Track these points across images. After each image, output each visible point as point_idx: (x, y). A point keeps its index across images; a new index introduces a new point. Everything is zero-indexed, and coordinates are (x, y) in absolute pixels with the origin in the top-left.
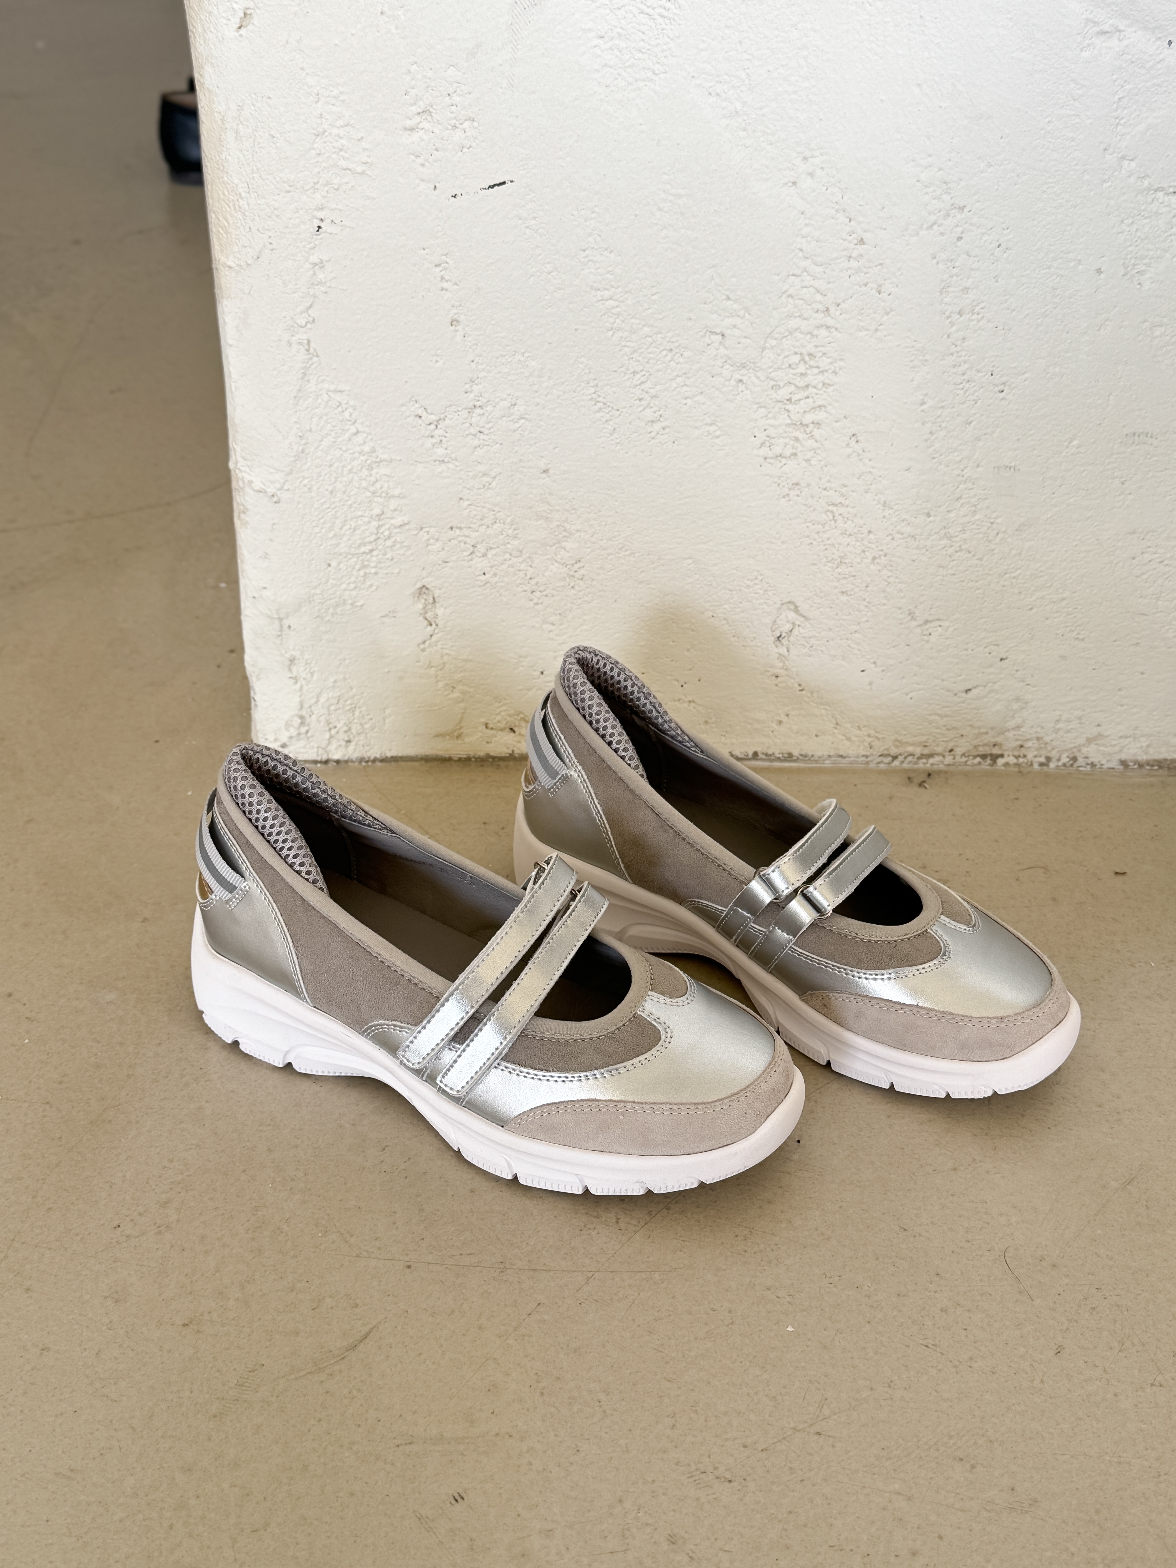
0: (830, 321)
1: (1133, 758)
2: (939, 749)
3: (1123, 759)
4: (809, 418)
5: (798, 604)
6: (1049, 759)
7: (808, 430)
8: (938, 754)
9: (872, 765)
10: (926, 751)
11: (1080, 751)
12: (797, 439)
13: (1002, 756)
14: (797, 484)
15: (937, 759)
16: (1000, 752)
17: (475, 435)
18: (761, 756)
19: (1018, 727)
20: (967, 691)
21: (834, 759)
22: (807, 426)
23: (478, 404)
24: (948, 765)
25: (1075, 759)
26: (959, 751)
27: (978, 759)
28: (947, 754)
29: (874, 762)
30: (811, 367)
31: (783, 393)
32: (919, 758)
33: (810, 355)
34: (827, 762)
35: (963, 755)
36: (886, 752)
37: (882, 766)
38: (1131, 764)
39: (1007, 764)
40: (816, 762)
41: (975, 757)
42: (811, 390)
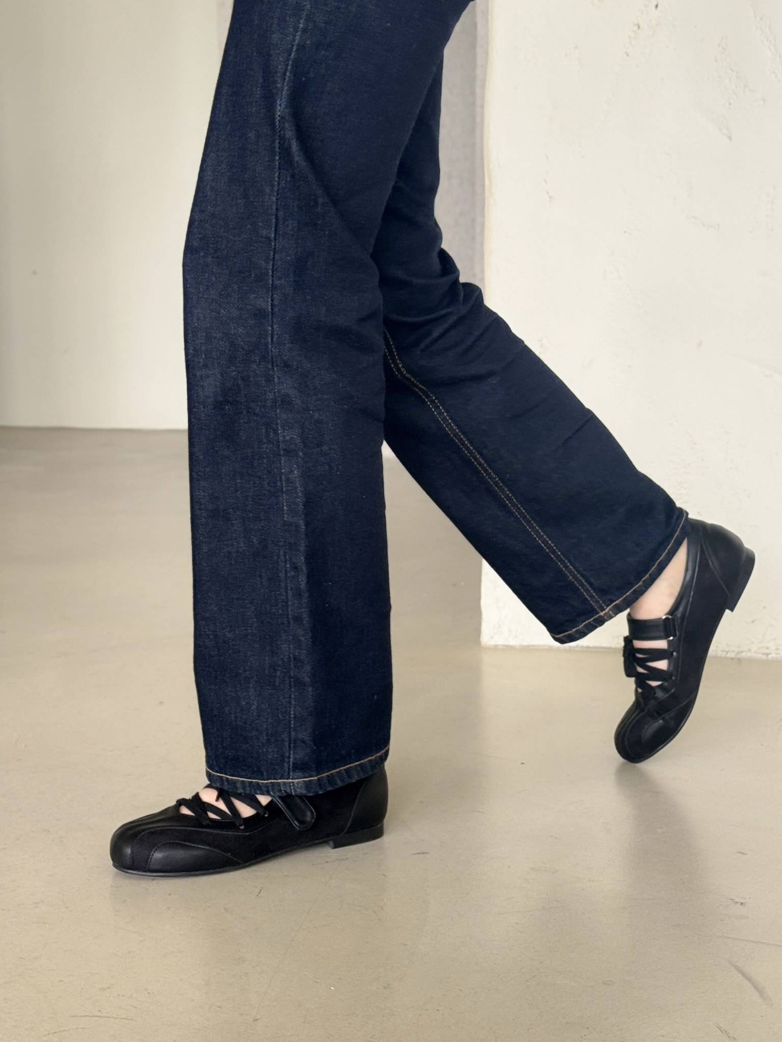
10: (740, 650)
13: (770, 654)
19: (775, 639)
20: (753, 622)
26: (753, 650)
35: (755, 652)
37: (723, 656)
39: (773, 657)
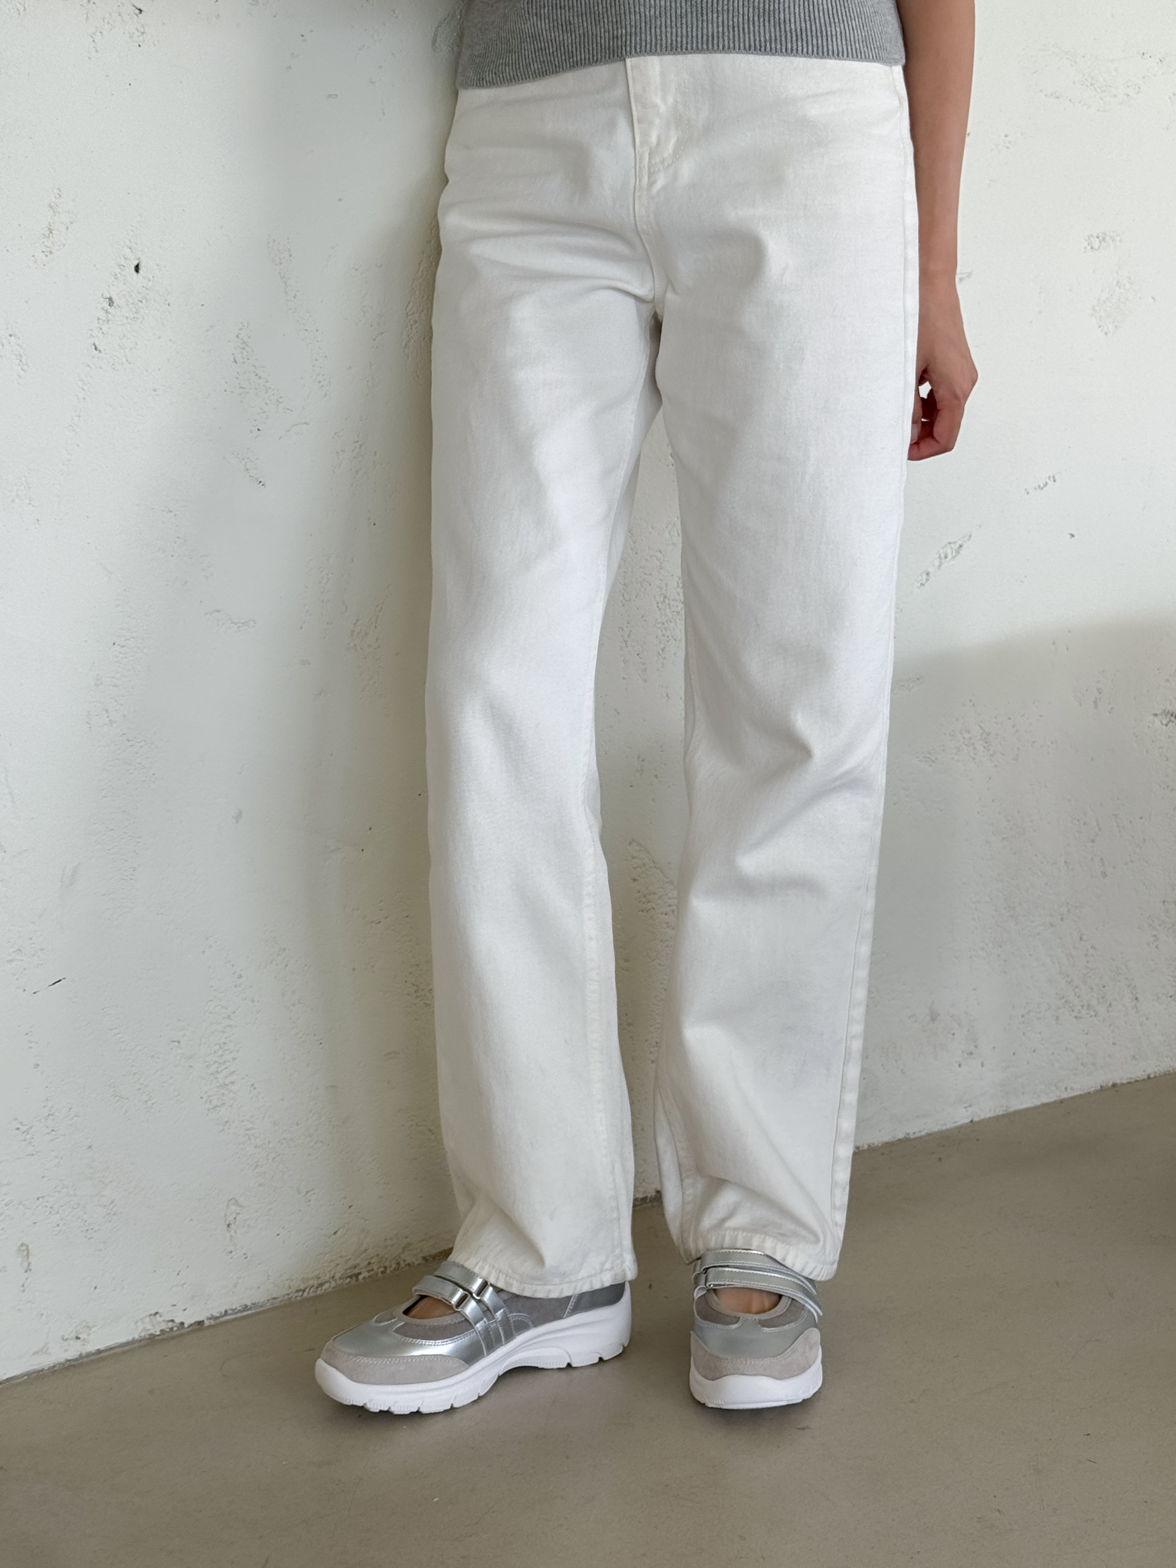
0: (232, 1023)
1: (428, 1254)
2: (327, 1278)
3: (424, 1255)
4: (227, 1082)
5: (237, 1199)
6: (385, 1267)
7: (228, 1087)
8: (326, 1282)
9: (293, 1300)
11: (400, 1257)
12: (223, 1094)
14: (227, 1122)
15: (326, 1286)
16: (359, 1271)
17: (49, 1134)
18: (230, 1312)
21: (271, 1301)
22: (227, 1085)
23: (51, 1112)
24: (334, 1287)
25: (399, 1264)
27: (348, 1280)
28: (331, 1280)
29: (294, 1297)
30: (226, 1050)
31: (213, 1069)
32: (317, 1288)
33: (225, 1043)
34: (268, 1305)
36: (299, 1288)
38: (429, 1258)
40: (261, 1306)
41: (347, 1278)
42: (227, 1064)
